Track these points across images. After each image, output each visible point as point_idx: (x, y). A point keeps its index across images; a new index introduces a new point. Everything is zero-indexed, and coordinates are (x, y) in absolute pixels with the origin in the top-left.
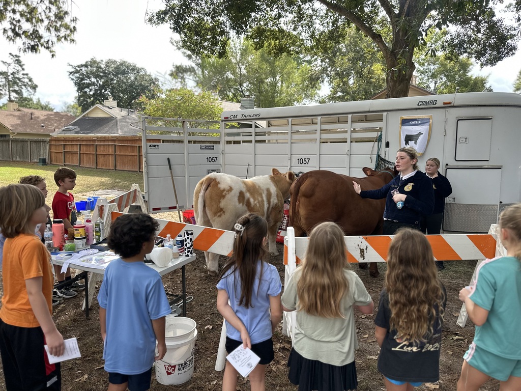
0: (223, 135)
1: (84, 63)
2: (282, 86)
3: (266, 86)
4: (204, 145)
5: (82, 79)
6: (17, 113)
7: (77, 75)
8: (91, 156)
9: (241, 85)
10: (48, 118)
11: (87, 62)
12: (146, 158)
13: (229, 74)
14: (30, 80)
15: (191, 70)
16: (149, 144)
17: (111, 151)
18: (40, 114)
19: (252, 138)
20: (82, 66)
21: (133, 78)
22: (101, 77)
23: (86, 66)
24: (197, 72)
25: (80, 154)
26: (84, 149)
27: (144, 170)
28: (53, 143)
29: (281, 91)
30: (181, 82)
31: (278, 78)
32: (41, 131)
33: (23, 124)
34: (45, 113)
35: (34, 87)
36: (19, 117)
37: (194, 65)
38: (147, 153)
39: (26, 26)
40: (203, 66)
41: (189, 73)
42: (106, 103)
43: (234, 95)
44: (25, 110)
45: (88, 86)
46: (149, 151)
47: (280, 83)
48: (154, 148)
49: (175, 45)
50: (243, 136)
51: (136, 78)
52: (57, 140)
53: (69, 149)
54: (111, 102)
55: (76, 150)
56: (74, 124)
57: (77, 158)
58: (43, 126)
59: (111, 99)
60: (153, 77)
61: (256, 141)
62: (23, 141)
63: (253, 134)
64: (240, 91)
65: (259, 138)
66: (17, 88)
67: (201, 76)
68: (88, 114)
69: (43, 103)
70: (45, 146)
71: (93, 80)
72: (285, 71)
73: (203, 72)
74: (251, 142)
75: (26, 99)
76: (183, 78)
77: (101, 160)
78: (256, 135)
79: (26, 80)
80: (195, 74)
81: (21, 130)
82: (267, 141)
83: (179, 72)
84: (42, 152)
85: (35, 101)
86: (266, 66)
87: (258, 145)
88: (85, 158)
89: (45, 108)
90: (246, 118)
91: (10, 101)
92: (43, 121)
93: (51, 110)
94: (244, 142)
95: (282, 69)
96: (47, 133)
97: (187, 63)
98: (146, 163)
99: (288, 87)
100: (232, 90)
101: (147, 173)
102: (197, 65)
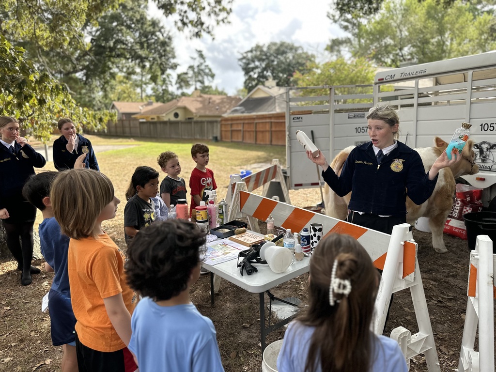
0: (376, 99)
1: (249, 49)
2: (451, 44)
3: (431, 47)
4: (352, 114)
5: (248, 64)
6: (200, 99)
7: (244, 61)
8: (252, 133)
9: (401, 49)
10: (222, 102)
11: (252, 48)
12: (289, 131)
13: (389, 40)
14: (210, 70)
15: (347, 41)
16: (293, 117)
17: (268, 127)
18: (217, 99)
19: (414, 101)
20: (248, 52)
21: (291, 58)
22: (263, 60)
23: (251, 51)
24: (353, 42)
25: (243, 131)
26: (246, 128)
27: (287, 144)
28: (223, 122)
29: (451, 49)
30: (337, 55)
31: (446, 35)
32: (217, 113)
33: (204, 108)
34: (220, 97)
35: (213, 76)
36: (201, 102)
37: (350, 35)
38: (290, 127)
39: (192, 16)
40: (359, 35)
41: (345, 45)
42: (267, 83)
43: (393, 61)
44: (206, 96)
45: (253, 69)
46: (293, 124)
47: (449, 41)
48: (298, 120)
49: (332, 18)
50: (401, 99)
51: (294, 57)
52: (226, 120)
53: (235, 128)
54: (271, 82)
55: (240, 128)
56: (241, 105)
57: (240, 135)
58: (217, 109)
59: (271, 80)
60: (310, 53)
61: (419, 105)
62: (202, 122)
63: (416, 96)
64: (399, 56)
65: (423, 100)
66: (200, 78)
67: (358, 46)
68: (251, 95)
69: (220, 89)
70: (217, 126)
71: (257, 63)
72: (457, 26)
73: (359, 41)
74: (412, 105)
75: (207, 87)
76: (339, 51)
77: (260, 136)
78: (419, 97)
79: (207, 71)
80: (351, 44)
81: (202, 112)
82: (433, 104)
83: (335, 45)
84: (215, 131)
85: (214, 88)
86: (432, 24)
87: (422, 109)
88: (247, 135)
89: (221, 93)
90: (406, 77)
91: (196, 89)
92: (218, 104)
93: (226, 94)
94: (402, 106)
95: (453, 24)
96: (220, 114)
97: (343, 35)
98: (289, 137)
99: (460, 44)
100: (391, 56)
101: (290, 147)
102: (354, 35)
